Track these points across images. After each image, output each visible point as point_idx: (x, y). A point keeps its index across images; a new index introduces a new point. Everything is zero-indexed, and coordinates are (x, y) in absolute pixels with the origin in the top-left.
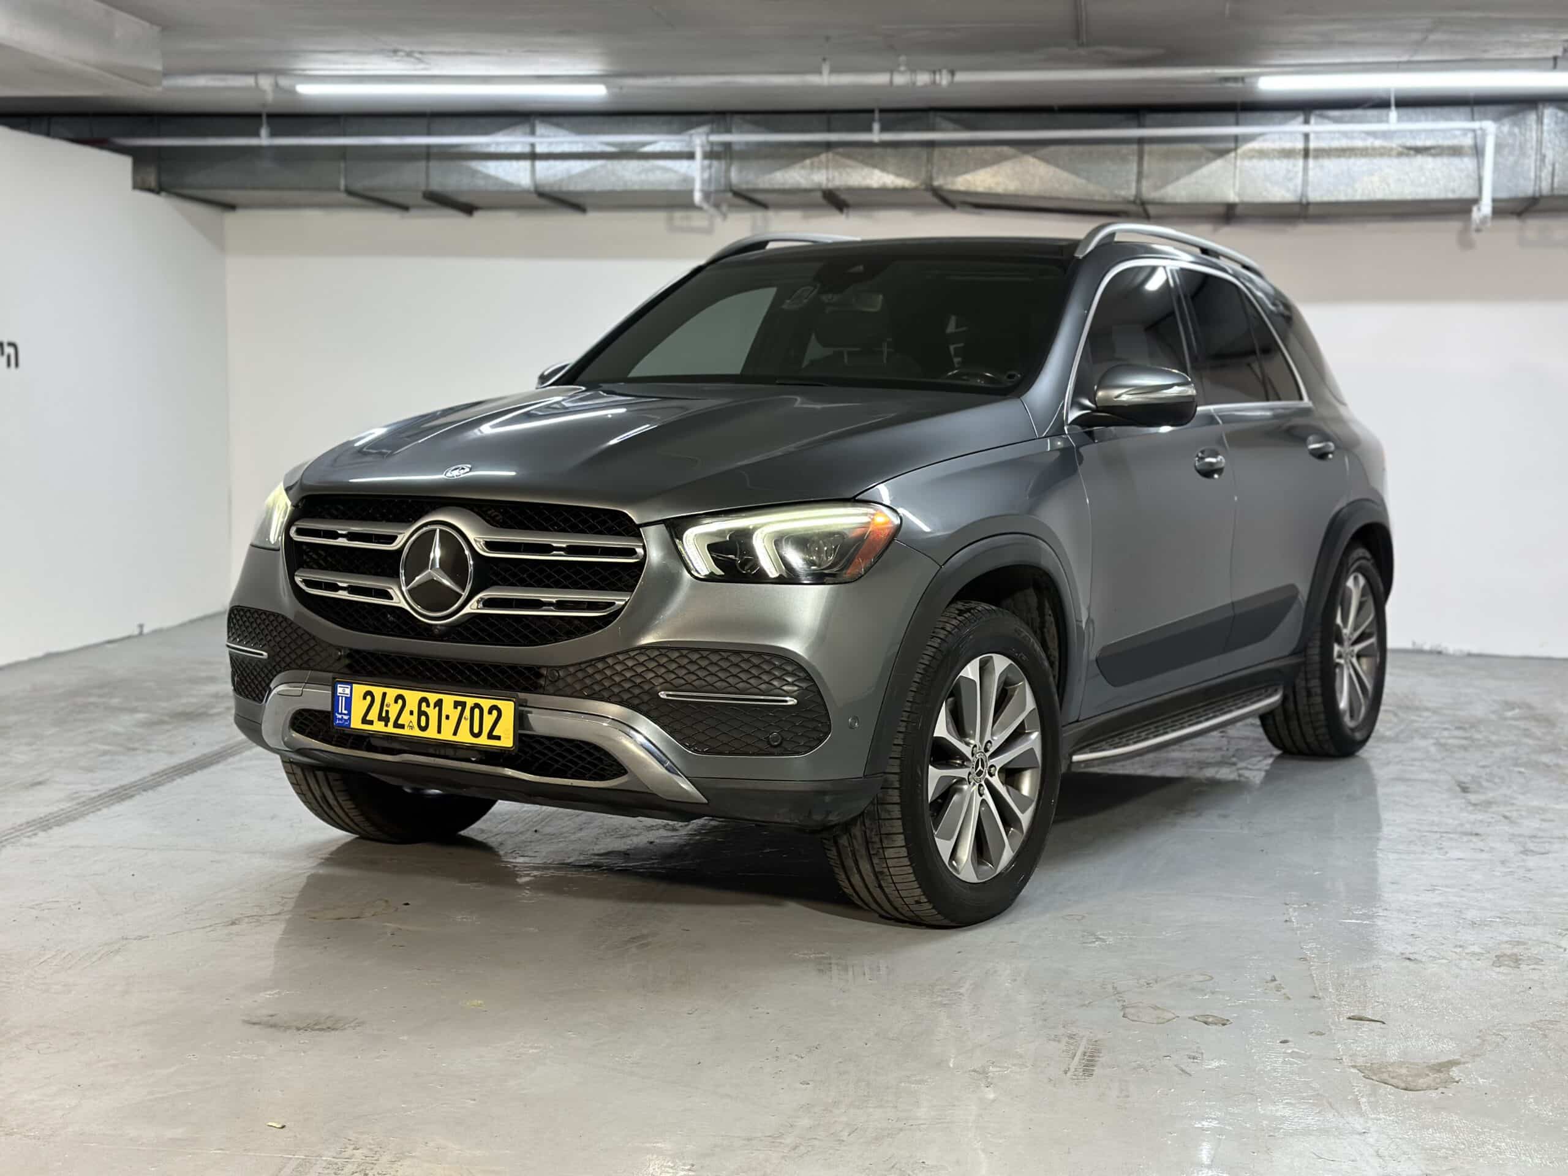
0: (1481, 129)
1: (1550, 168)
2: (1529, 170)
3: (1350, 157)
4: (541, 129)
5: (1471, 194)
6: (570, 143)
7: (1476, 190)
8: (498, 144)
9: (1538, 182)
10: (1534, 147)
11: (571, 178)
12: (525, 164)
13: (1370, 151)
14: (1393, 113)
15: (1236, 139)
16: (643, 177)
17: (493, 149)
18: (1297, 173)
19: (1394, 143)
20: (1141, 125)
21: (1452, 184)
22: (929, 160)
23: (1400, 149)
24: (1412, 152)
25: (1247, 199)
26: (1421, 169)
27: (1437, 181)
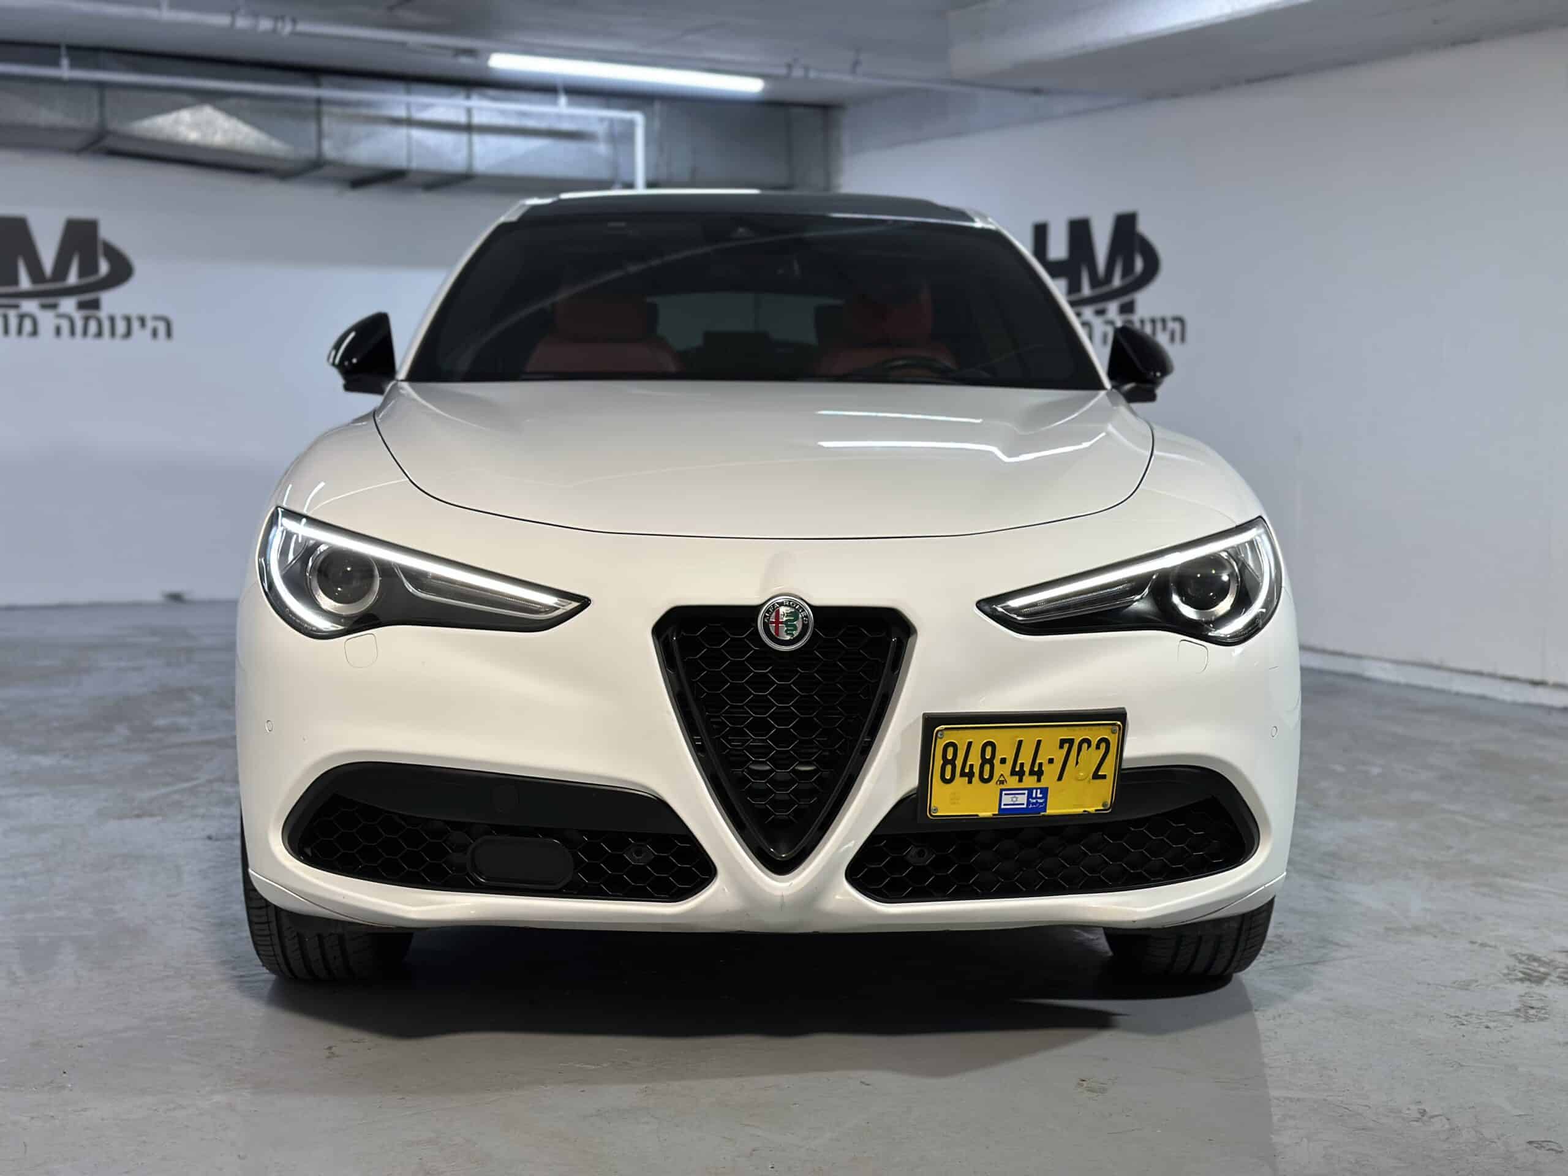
0: (627, 118)
2: (651, 157)
5: (608, 175)
9: (658, 169)
14: (563, 100)
15: (408, 108)
18: (463, 146)
20: (318, 85)
21: (593, 166)
26: (567, 152)
27: (581, 162)
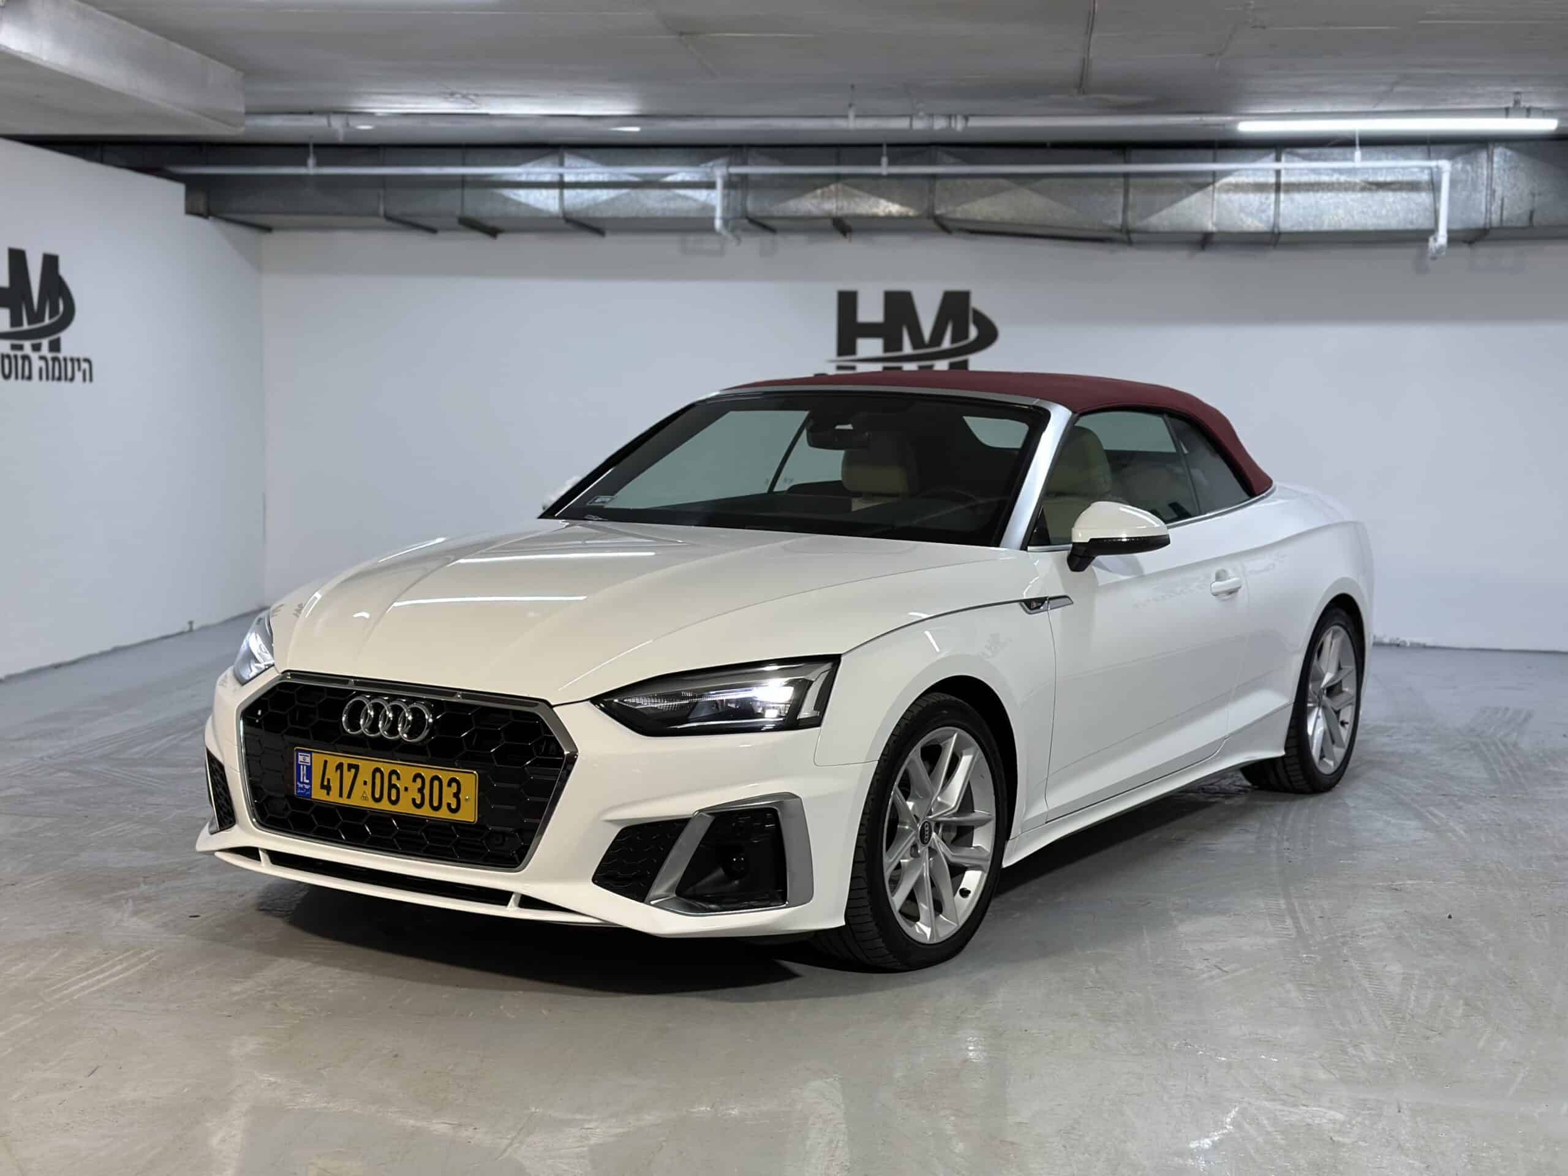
0: (1437, 167)
1: (1500, 202)
2: (1480, 204)
3: (1318, 191)
4: (569, 160)
5: (1427, 225)
6: (598, 173)
7: (1433, 221)
8: (528, 174)
9: (1488, 216)
10: (1485, 182)
11: (597, 205)
12: (555, 193)
13: (1336, 186)
14: (1358, 153)
15: (1215, 175)
16: (665, 204)
17: (523, 178)
18: (1269, 205)
19: (1357, 179)
20: (1127, 161)
21: (1410, 216)
22: (932, 191)
23: (1363, 184)
24: (1374, 187)
25: (1224, 228)
26: (1383, 203)
27: (1397, 213)
